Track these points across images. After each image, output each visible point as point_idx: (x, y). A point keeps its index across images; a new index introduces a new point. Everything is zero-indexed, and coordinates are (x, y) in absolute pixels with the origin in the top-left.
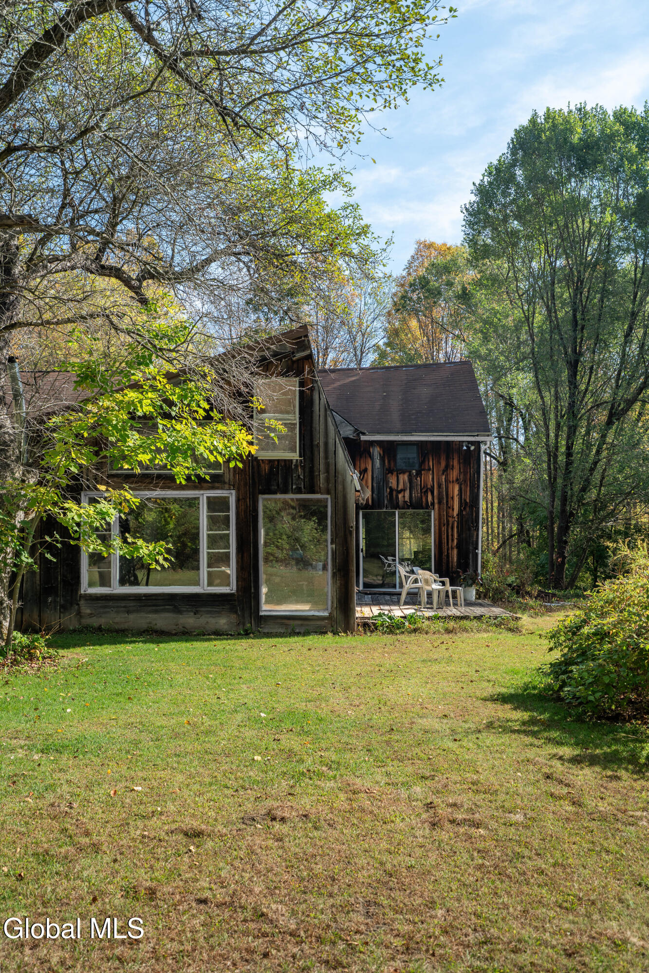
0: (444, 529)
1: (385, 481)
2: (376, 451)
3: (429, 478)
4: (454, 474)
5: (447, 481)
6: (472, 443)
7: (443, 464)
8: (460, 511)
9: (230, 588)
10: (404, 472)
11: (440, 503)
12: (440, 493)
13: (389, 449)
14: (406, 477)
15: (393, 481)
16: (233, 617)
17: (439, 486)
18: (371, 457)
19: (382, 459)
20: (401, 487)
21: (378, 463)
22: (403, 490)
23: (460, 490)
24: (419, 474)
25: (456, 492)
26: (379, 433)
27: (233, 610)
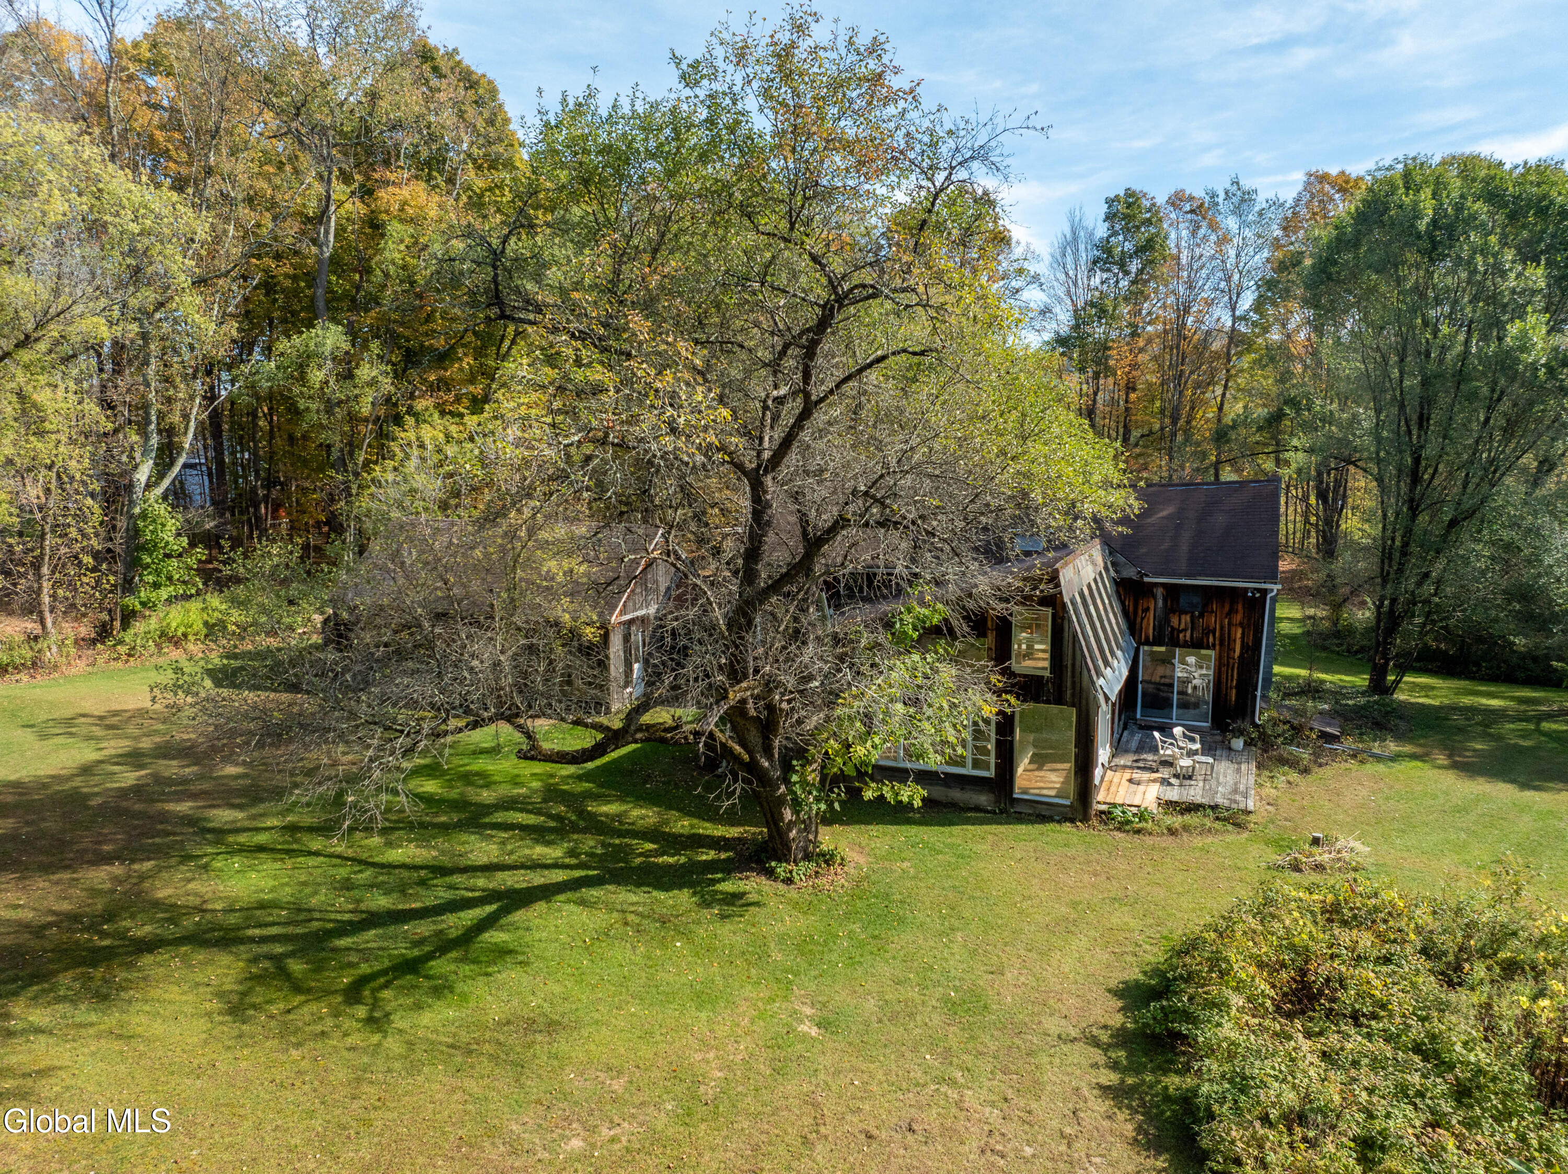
0: (1224, 669)
1: (1168, 621)
2: (1159, 592)
3: (1211, 620)
4: (1238, 618)
5: (1230, 624)
6: (1259, 590)
7: (1227, 608)
8: (1242, 654)
9: (990, 773)
10: (1186, 613)
11: (1221, 644)
12: (1222, 635)
13: (1173, 591)
14: (1188, 618)
15: (1174, 621)
16: (991, 797)
17: (1222, 628)
18: (1154, 597)
19: (1165, 600)
20: (1182, 626)
21: (1160, 603)
22: (1185, 630)
23: (1243, 634)
24: (1201, 615)
25: (1239, 635)
26: (1161, 575)
27: (991, 791)
